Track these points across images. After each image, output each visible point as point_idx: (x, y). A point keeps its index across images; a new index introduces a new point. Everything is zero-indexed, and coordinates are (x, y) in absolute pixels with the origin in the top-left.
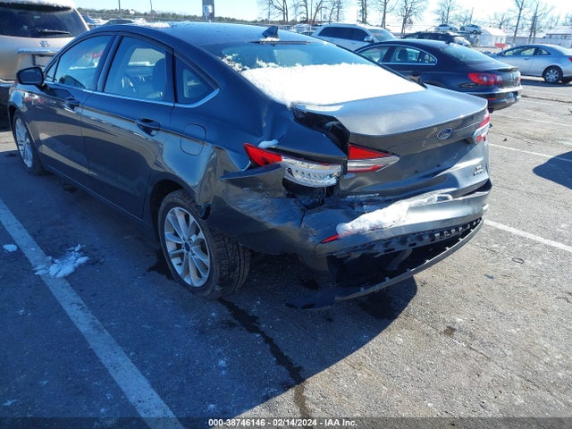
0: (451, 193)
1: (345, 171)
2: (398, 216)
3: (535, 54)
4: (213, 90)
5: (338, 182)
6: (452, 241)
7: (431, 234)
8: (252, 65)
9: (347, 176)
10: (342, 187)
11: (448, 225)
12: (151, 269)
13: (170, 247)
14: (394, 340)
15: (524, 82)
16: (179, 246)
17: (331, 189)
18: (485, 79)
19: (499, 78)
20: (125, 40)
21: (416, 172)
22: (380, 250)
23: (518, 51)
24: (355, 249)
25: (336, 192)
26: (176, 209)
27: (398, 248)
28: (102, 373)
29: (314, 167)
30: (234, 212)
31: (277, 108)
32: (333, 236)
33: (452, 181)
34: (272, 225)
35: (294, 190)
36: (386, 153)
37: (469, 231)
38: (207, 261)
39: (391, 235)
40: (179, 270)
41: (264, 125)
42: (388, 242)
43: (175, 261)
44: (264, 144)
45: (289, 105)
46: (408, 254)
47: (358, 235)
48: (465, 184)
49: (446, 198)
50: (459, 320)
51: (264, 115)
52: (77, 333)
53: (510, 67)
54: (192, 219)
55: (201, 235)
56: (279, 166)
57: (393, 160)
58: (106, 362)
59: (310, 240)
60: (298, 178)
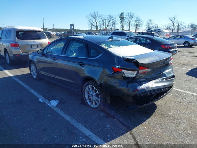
0: (165, 78)
1: (138, 73)
2: (152, 85)
3: (180, 38)
4: (100, 54)
5: (136, 76)
6: (166, 92)
7: (161, 89)
8: (110, 47)
9: (138, 74)
10: (137, 77)
11: (165, 87)
12: (80, 104)
13: (86, 97)
14: (153, 119)
15: (178, 47)
16: (89, 97)
18: (166, 47)
19: (170, 46)
20: (71, 41)
21: (155, 73)
22: (148, 93)
23: (175, 38)
24: (142, 93)
25: (135, 79)
26: (89, 86)
27: (153, 93)
28: (77, 129)
29: (129, 72)
30: (109, 84)
31: (119, 58)
32: (137, 90)
33: (164, 75)
34: (119, 88)
35: (125, 78)
36: (148, 68)
37: (170, 89)
38: (99, 100)
39: (151, 89)
40: (89, 103)
41: (116, 62)
42: (150, 91)
43: (88, 101)
44: (117, 67)
45: (122, 57)
46: (155, 95)
47: (143, 89)
48: (168, 76)
49: (163, 80)
50: (170, 114)
51: (116, 60)
52: (67, 120)
53: (173, 43)
54: (95, 88)
55: (97, 92)
56: (121, 72)
57: (150, 70)
58: (77, 127)
59: (130, 91)
60: (126, 75)
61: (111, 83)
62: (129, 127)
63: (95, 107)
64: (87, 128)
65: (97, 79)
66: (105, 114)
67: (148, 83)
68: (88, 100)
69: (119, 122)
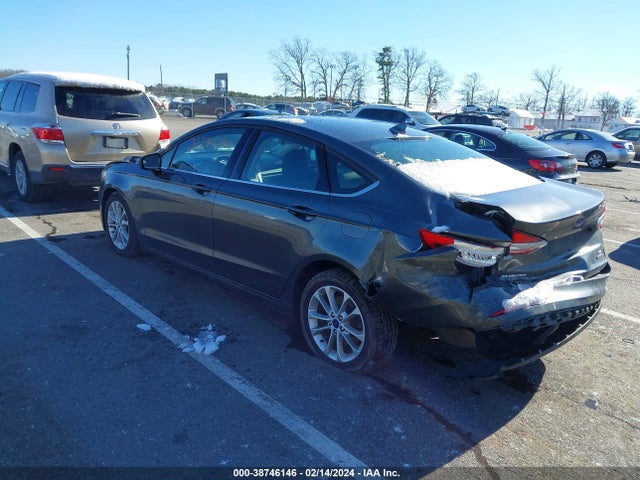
0: (584, 275)
1: (507, 251)
2: (547, 294)
3: (577, 138)
4: (372, 183)
5: (497, 264)
6: (583, 319)
7: (573, 310)
8: (406, 162)
9: (509, 257)
10: (500, 269)
11: (584, 303)
12: (289, 347)
13: (312, 324)
14: (540, 410)
15: (581, 168)
16: (321, 323)
17: (488, 269)
18: (545, 165)
19: (559, 165)
20: (263, 134)
21: (555, 255)
22: (537, 324)
23: (558, 137)
24: (518, 323)
25: (493, 271)
26: (327, 288)
27: (550, 322)
28: (293, 438)
29: (476, 248)
31: (439, 198)
32: (501, 311)
33: (579, 264)
34: (443, 300)
35: (464, 269)
36: (537, 237)
37: (593, 311)
38: (361, 337)
39: (546, 310)
40: (322, 347)
41: (431, 212)
42: (542, 317)
43: (317, 339)
44: (437, 229)
45: (448, 195)
46: (556, 328)
47: (521, 310)
48: (593, 266)
49: (579, 279)
50: (595, 393)
51: (429, 204)
52: (251, 405)
53: (567, 155)
54: (347, 296)
55: (357, 311)
56: (452, 248)
57: (542, 245)
58: (293, 429)
59: (480, 314)
60: (466, 259)
61: (413, 285)
62: (469, 434)
63: (345, 361)
64: (328, 434)
65: (359, 265)
66: (379, 385)
67: (532, 286)
68: (317, 333)
69: (432, 416)
